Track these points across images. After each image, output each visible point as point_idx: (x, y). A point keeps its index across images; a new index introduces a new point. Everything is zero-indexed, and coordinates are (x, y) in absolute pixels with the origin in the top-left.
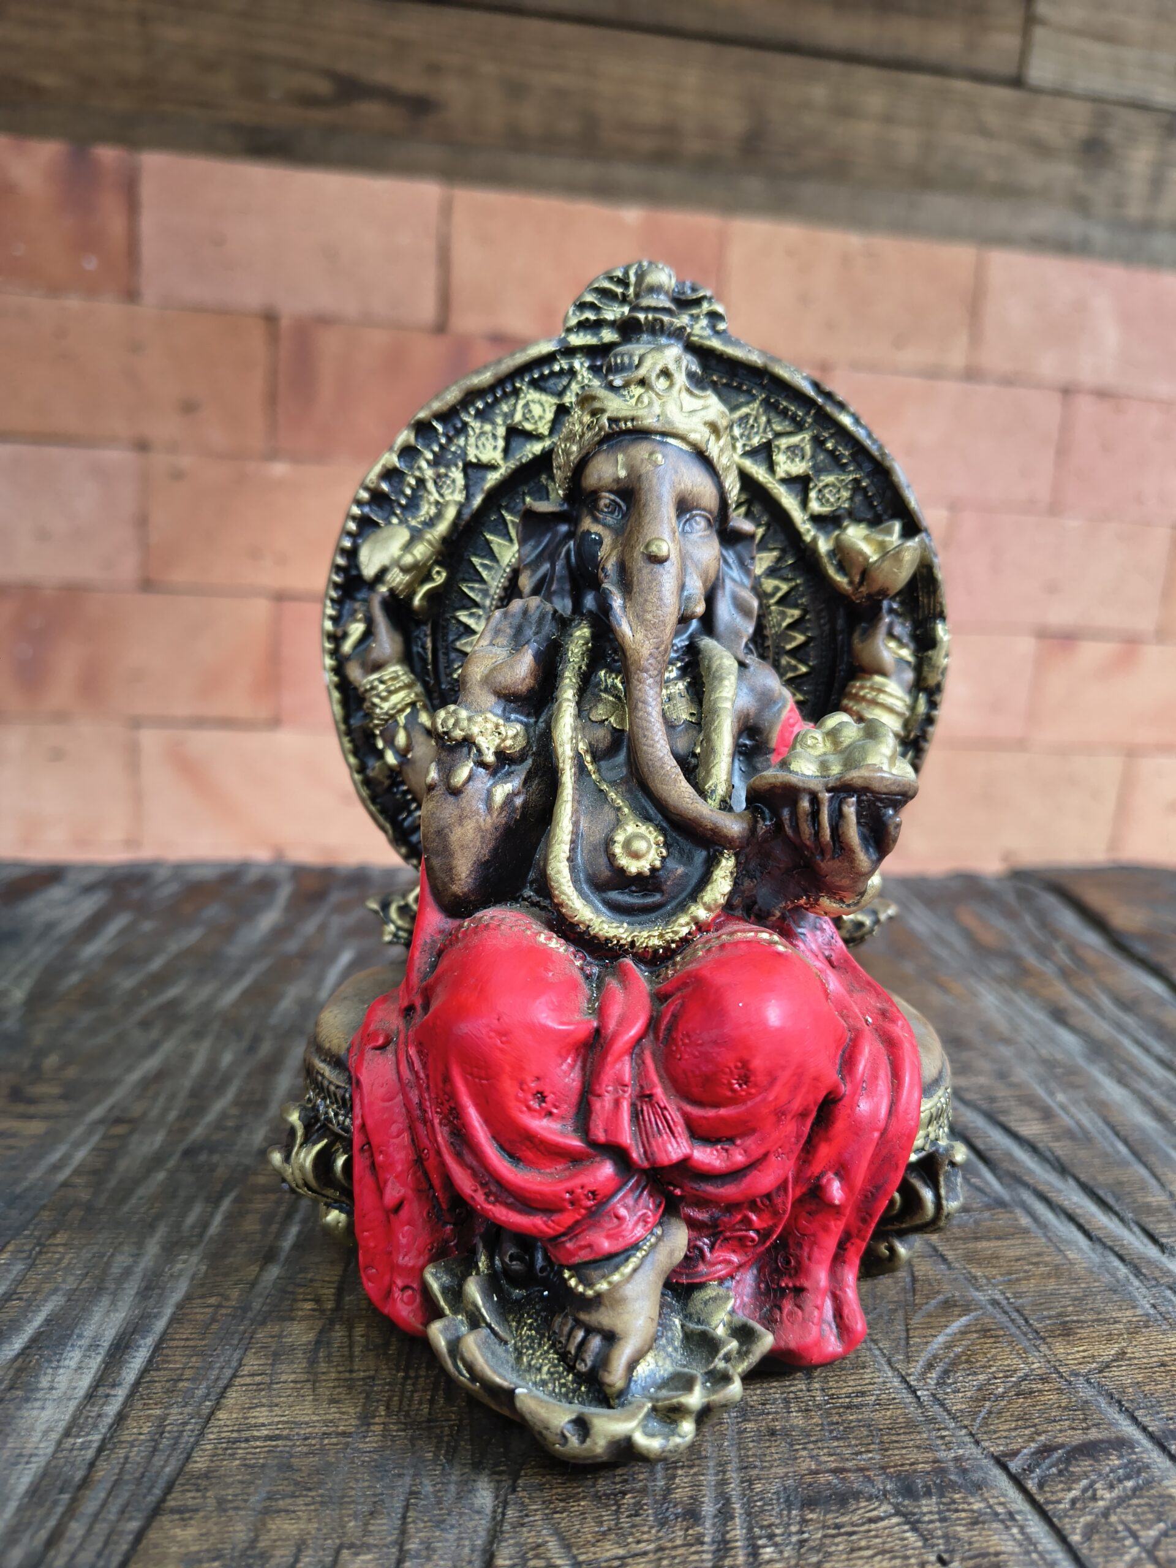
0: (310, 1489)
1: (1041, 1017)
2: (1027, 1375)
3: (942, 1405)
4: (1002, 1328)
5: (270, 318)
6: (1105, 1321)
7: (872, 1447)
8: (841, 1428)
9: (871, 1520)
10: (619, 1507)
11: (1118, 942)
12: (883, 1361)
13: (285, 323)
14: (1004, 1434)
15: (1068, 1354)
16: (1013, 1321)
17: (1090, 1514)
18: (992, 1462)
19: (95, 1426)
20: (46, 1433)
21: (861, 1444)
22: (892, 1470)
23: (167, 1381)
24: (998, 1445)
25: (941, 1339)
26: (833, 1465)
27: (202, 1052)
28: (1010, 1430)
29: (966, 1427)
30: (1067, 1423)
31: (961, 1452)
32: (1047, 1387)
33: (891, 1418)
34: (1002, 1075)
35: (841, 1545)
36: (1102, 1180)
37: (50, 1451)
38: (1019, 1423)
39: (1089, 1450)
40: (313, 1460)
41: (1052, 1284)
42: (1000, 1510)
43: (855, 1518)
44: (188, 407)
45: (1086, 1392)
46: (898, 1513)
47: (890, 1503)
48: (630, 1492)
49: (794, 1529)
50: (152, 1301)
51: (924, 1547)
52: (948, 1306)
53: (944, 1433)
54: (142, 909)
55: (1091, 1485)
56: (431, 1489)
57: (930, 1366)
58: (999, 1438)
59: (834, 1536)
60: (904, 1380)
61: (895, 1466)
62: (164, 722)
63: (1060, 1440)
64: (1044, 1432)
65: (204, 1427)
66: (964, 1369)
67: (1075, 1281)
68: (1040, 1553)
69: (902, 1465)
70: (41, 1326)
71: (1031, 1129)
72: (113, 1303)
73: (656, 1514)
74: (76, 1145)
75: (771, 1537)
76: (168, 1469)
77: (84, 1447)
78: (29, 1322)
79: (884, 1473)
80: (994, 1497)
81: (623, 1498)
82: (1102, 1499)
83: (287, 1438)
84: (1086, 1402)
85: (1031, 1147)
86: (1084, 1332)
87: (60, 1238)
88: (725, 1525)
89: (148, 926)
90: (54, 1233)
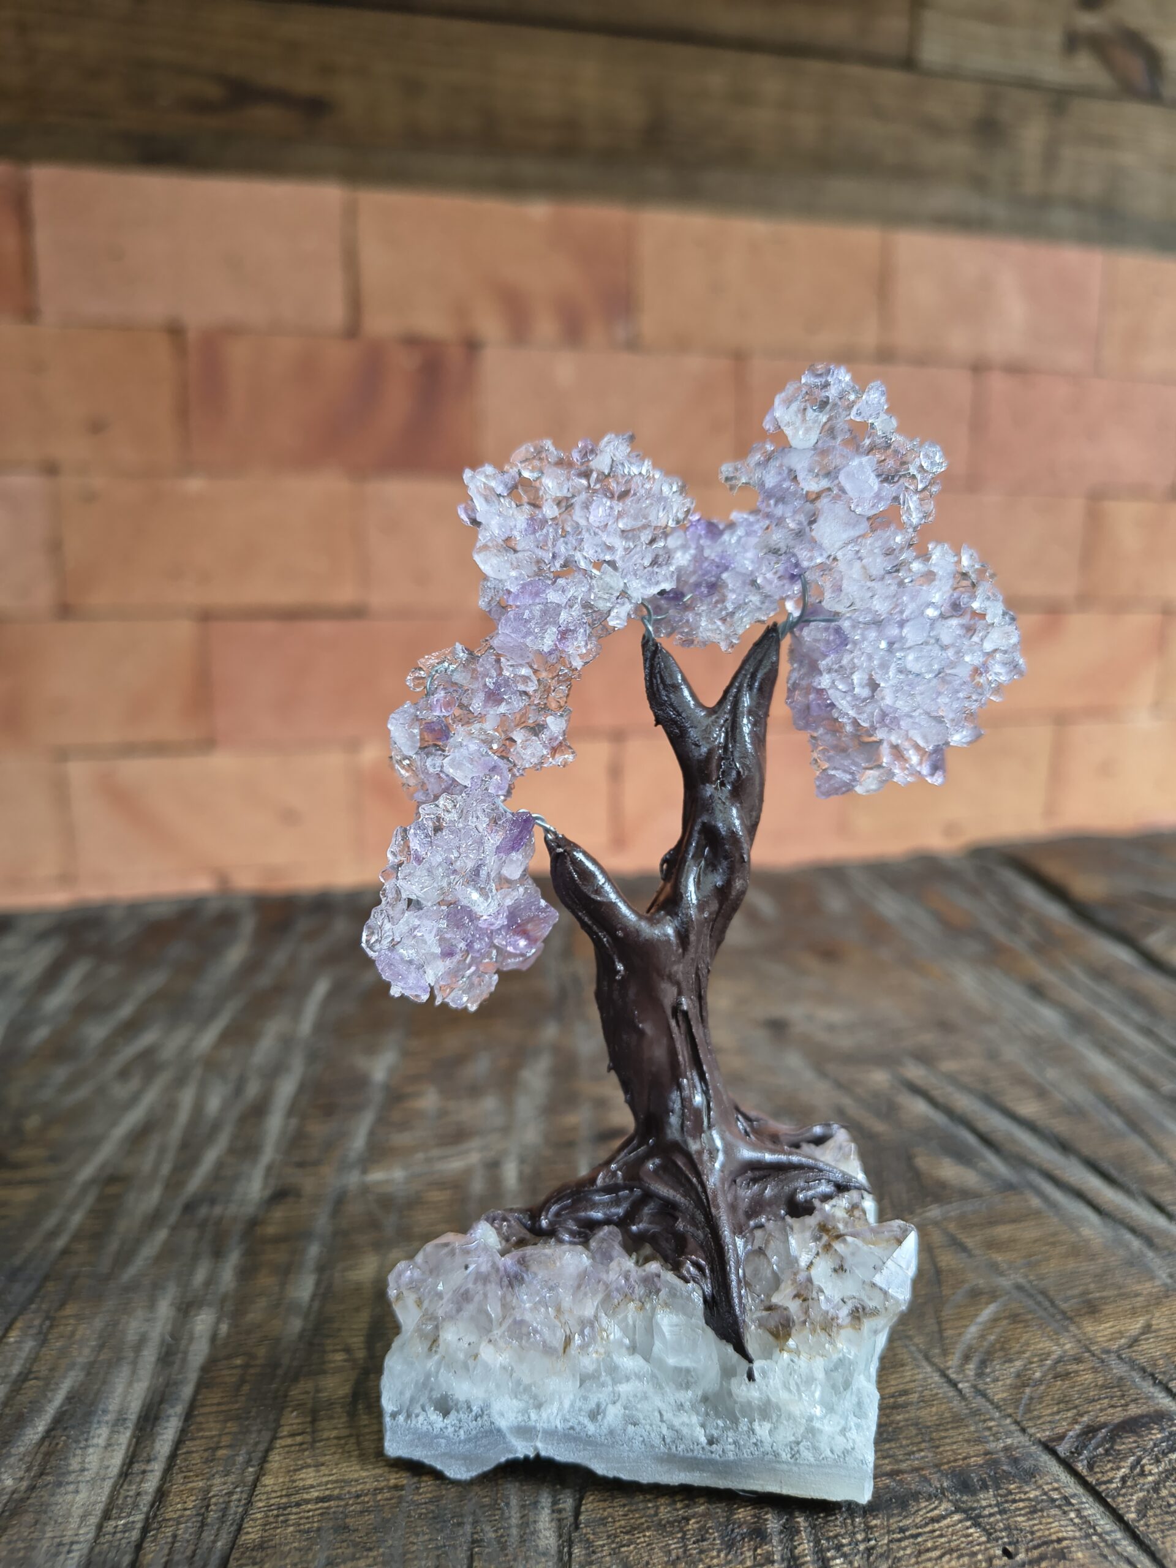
0: (370, 1549)
1: (1018, 993)
2: (1061, 1357)
3: (984, 1395)
4: (1030, 1312)
5: (175, 331)
6: (1125, 1296)
7: (923, 1445)
8: (890, 1429)
9: (934, 1520)
10: (685, 1534)
11: (1082, 911)
12: (920, 1357)
13: (192, 336)
14: (1049, 1419)
15: (1098, 1331)
16: (1039, 1304)
17: (1141, 1490)
18: (1040, 1448)
19: (136, 1505)
20: (84, 1517)
21: (912, 1444)
22: (946, 1467)
23: (205, 1450)
24: (1044, 1431)
25: (974, 1329)
26: (889, 1468)
27: (187, 1098)
28: (1053, 1414)
29: (1010, 1416)
30: (1106, 1401)
31: (1009, 1441)
32: (1081, 1367)
33: (937, 1414)
34: (992, 1055)
35: (907, 1549)
36: (1103, 1154)
37: (91, 1536)
38: (1061, 1406)
39: (1132, 1426)
40: (370, 1518)
41: (1071, 1265)
42: (1055, 1495)
43: (918, 1520)
44: (96, 427)
45: (1119, 1369)
46: (958, 1510)
47: (949, 1501)
48: (693, 1516)
49: (860, 1537)
50: (176, 1367)
51: (988, 1541)
52: (976, 1296)
53: (992, 1424)
54: (102, 953)
55: (1138, 1461)
56: (493, 1535)
57: (967, 1358)
58: (1043, 1423)
59: (900, 1540)
60: (944, 1374)
61: (949, 1462)
62: (91, 752)
63: (1102, 1419)
64: (1086, 1412)
65: (251, 1495)
66: (999, 1358)
67: (1093, 1257)
68: (1100, 1535)
69: (955, 1461)
70: (62, 1405)
71: (1029, 1108)
72: (134, 1372)
73: (722, 1537)
74: (72, 1208)
75: (839, 1547)
76: (219, 1544)
77: (127, 1528)
78: (50, 1401)
79: (940, 1471)
80: (1047, 1484)
81: (688, 1524)
82: (1151, 1474)
83: (339, 1498)
84: (1121, 1379)
85: (1031, 1126)
86: (1109, 1309)
87: (70, 1309)
88: (792, 1540)
89: (111, 971)
90: (62, 1305)
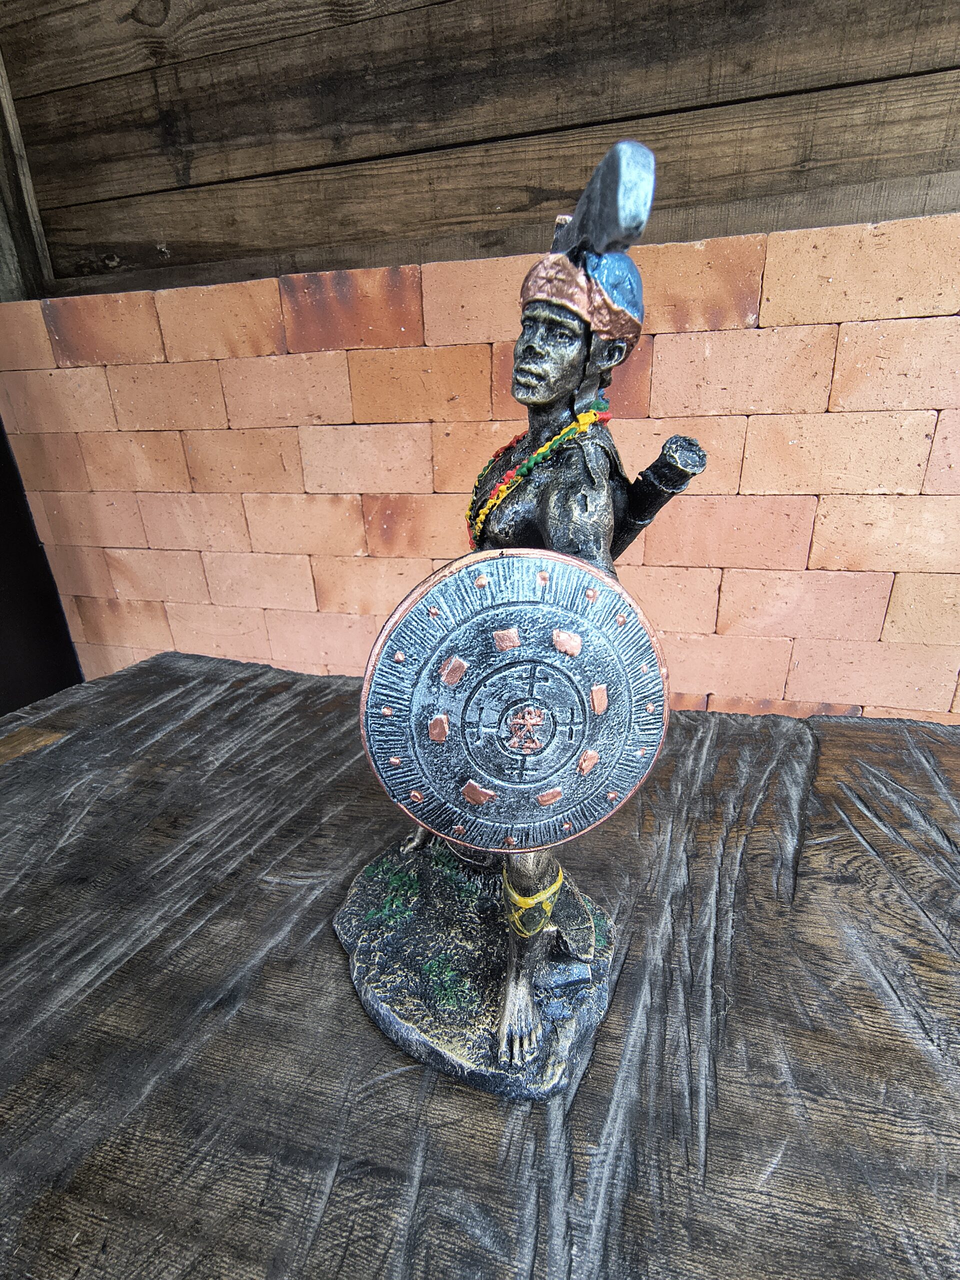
2: (402, 1114)
3: (349, 1115)
4: (419, 1080)
5: (489, 344)
7: (296, 1127)
8: (295, 1110)
9: (256, 1167)
12: (350, 1077)
14: (357, 1145)
15: (434, 1109)
17: (347, 1209)
18: (338, 1158)
21: (293, 1123)
22: (291, 1143)
24: (348, 1150)
25: (387, 1075)
26: (272, 1130)
27: (255, 808)
28: (362, 1144)
29: (346, 1133)
30: (389, 1152)
31: (330, 1146)
32: (403, 1125)
33: (320, 1113)
38: (370, 1141)
39: (383, 1173)
42: (313, 1187)
43: (253, 1163)
44: (451, 398)
45: (418, 1137)
46: (270, 1168)
47: (273, 1161)
49: (226, 1157)
51: (263, 1192)
53: (334, 1132)
55: (364, 1193)
57: (366, 1089)
58: (353, 1146)
59: (236, 1169)
60: (348, 1093)
61: (295, 1142)
63: (377, 1160)
64: (375, 1152)
66: (378, 1098)
68: (305, 1219)
69: (298, 1142)
75: (215, 1157)
77: (61, 1013)
78: (92, 946)
79: (287, 1144)
80: (318, 1178)
82: (359, 1204)
83: (109, 1035)
84: (412, 1143)
86: (454, 1099)
87: (131, 906)
88: (205, 1142)
89: (297, 724)
90: (131, 903)
